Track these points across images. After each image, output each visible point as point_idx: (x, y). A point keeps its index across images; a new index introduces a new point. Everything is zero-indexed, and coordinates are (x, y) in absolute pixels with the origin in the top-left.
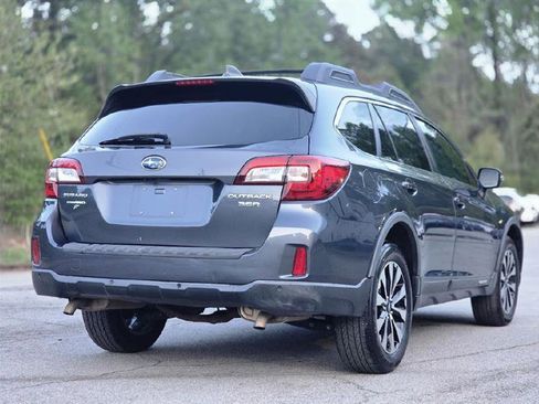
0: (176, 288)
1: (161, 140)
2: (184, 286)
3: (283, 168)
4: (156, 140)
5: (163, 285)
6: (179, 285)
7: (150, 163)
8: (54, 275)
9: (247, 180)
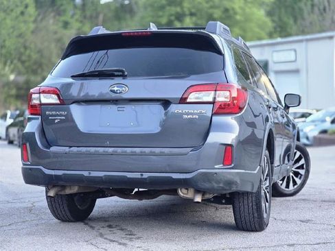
0: (140, 177)
1: (120, 74)
2: (146, 175)
3: (213, 92)
4: (116, 73)
5: (129, 175)
6: (142, 175)
7: (116, 89)
8: (44, 169)
9: (188, 100)
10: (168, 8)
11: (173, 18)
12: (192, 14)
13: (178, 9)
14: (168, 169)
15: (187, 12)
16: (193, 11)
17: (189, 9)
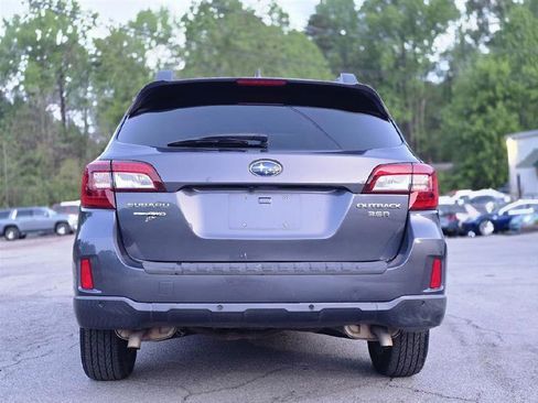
0: (309, 310)
1: (258, 143)
2: (319, 307)
3: (409, 177)
4: (250, 142)
5: (291, 308)
6: (311, 307)
7: (261, 168)
8: (131, 302)
9: (376, 188)
10: (479, 93)
11: (485, 103)
12: (505, 98)
13: (491, 94)
14: (355, 296)
15: (500, 95)
16: (508, 93)
17: (502, 92)
